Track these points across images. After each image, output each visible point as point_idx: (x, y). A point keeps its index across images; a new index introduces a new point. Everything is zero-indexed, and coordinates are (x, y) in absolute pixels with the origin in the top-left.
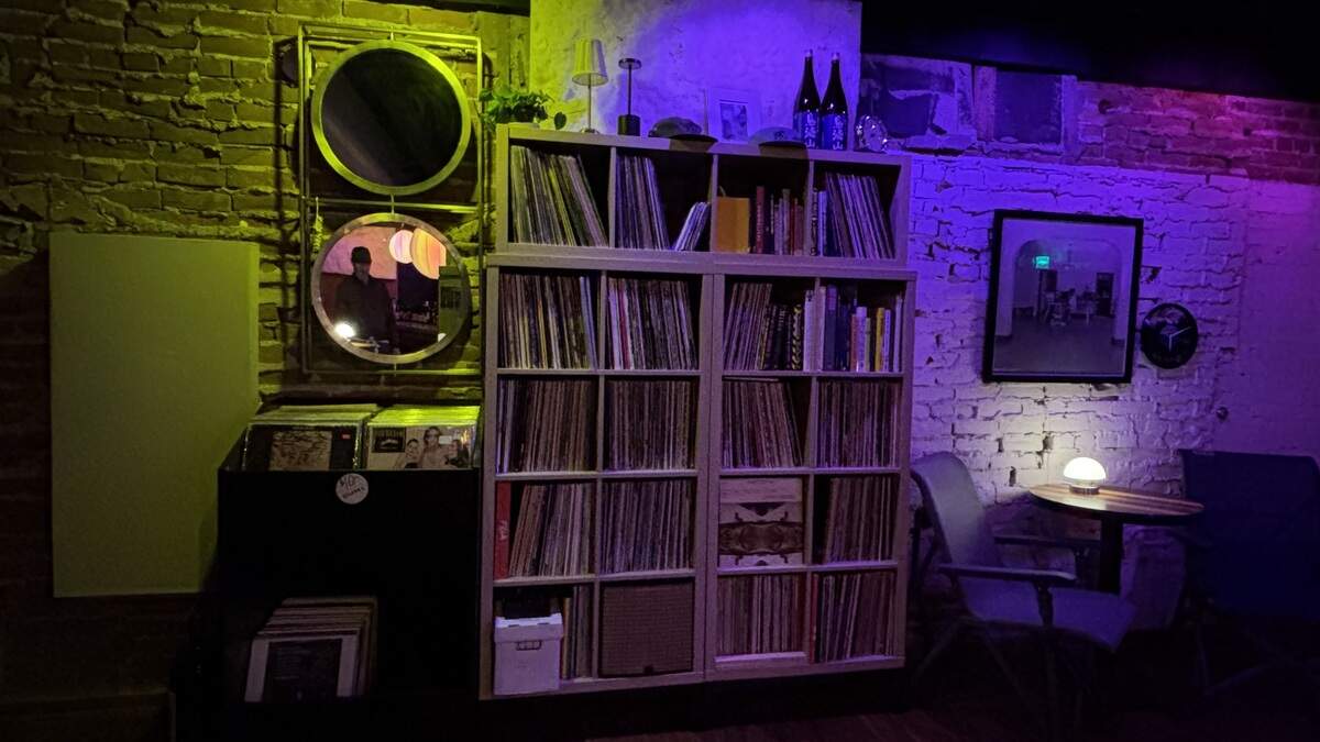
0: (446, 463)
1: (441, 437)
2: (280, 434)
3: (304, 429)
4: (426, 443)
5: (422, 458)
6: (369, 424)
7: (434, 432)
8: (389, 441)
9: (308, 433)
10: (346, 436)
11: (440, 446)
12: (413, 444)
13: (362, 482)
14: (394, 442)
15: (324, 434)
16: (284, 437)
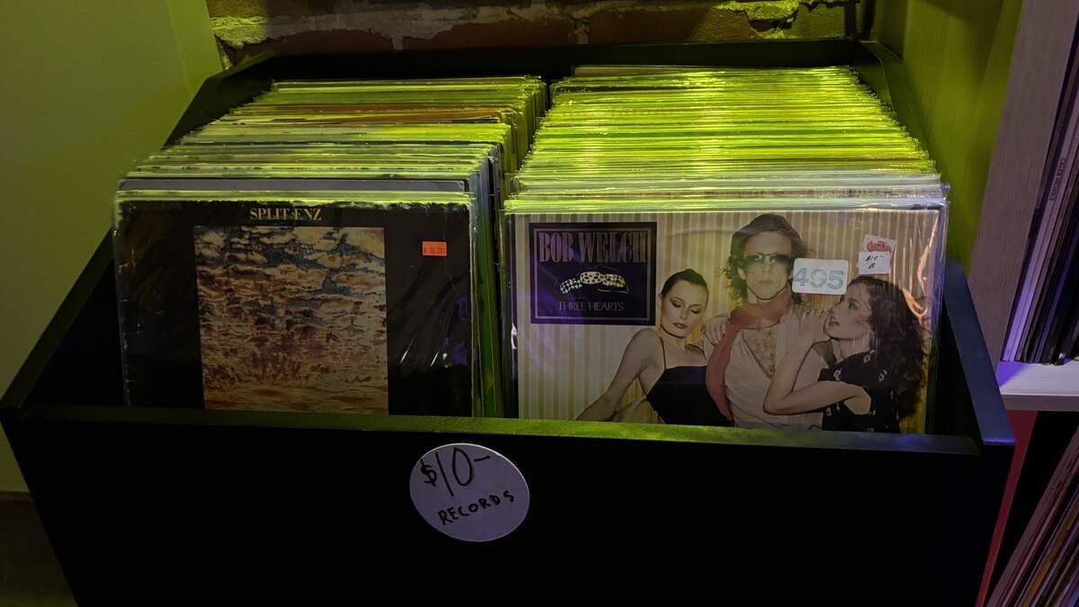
0: (826, 375)
1: (799, 263)
2: (215, 238)
3: (293, 217)
4: (741, 288)
5: (723, 350)
6: (513, 205)
7: (769, 243)
8: (590, 277)
9: (304, 234)
10: (434, 248)
11: (797, 298)
12: (685, 291)
13: (508, 475)
14: (612, 280)
15: (355, 235)
16: (229, 246)
